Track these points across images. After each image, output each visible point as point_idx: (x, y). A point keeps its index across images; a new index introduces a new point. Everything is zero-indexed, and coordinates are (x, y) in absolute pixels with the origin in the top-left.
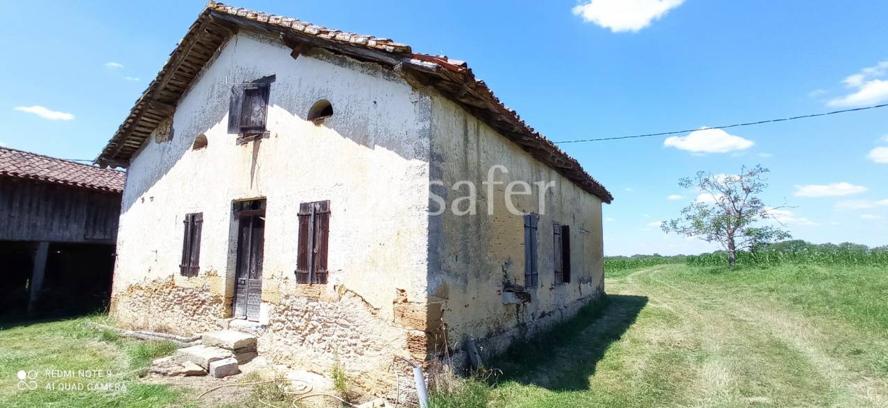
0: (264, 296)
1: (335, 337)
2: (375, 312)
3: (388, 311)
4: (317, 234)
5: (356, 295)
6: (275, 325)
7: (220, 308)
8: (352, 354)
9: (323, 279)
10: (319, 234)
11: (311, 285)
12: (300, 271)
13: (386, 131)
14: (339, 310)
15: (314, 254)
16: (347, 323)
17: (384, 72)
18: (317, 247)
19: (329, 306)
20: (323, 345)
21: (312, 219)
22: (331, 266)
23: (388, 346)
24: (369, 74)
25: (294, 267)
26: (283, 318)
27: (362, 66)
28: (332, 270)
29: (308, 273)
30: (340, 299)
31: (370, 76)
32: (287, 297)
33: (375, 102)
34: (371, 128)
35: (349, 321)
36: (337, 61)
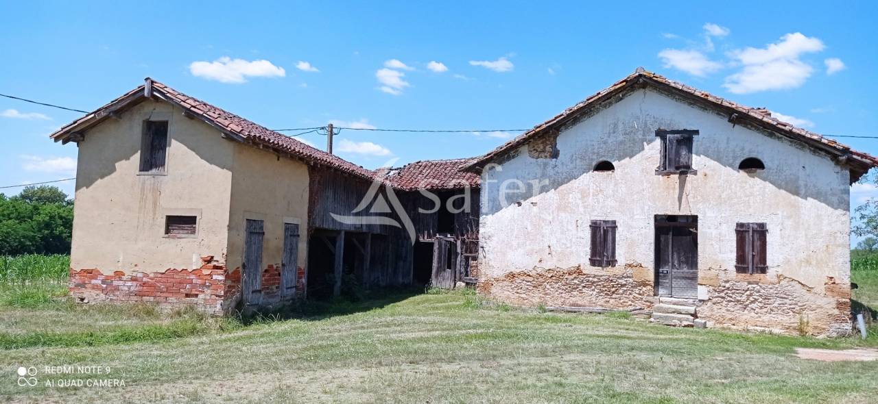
0: (700, 281)
1: (776, 305)
2: (810, 290)
3: (821, 289)
4: (755, 243)
5: (793, 280)
6: (714, 300)
7: (648, 289)
8: (791, 313)
9: (763, 270)
10: (757, 243)
11: (751, 274)
12: (740, 265)
13: (815, 186)
14: (779, 289)
15: (753, 256)
16: (786, 297)
17: (811, 150)
18: (756, 250)
19: (770, 287)
20: (765, 310)
21: (751, 234)
22: (769, 263)
23: (822, 308)
24: (797, 148)
25: (734, 263)
26: (723, 294)
27: (791, 142)
28: (771, 265)
29: (748, 267)
30: (779, 283)
31: (798, 150)
32: (727, 282)
33: (804, 167)
34: (801, 183)
35: (789, 295)
36: (766, 133)
